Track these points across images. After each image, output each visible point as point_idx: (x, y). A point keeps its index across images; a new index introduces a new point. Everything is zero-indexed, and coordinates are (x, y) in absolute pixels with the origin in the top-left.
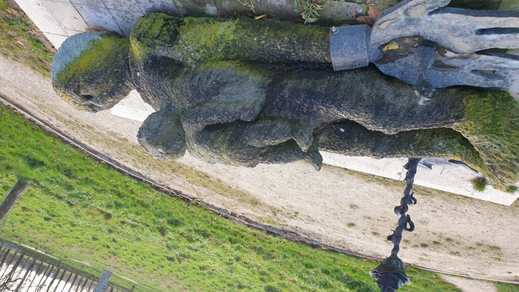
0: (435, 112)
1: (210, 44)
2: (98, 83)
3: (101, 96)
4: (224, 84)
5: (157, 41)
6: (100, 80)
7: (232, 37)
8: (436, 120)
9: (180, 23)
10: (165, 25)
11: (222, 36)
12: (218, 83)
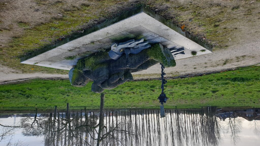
0: (141, 59)
1: (91, 65)
2: (80, 81)
3: (83, 83)
4: (99, 72)
5: (82, 68)
6: (80, 80)
7: (94, 61)
8: (142, 61)
9: (84, 61)
10: (82, 63)
11: (92, 62)
12: (97, 72)
